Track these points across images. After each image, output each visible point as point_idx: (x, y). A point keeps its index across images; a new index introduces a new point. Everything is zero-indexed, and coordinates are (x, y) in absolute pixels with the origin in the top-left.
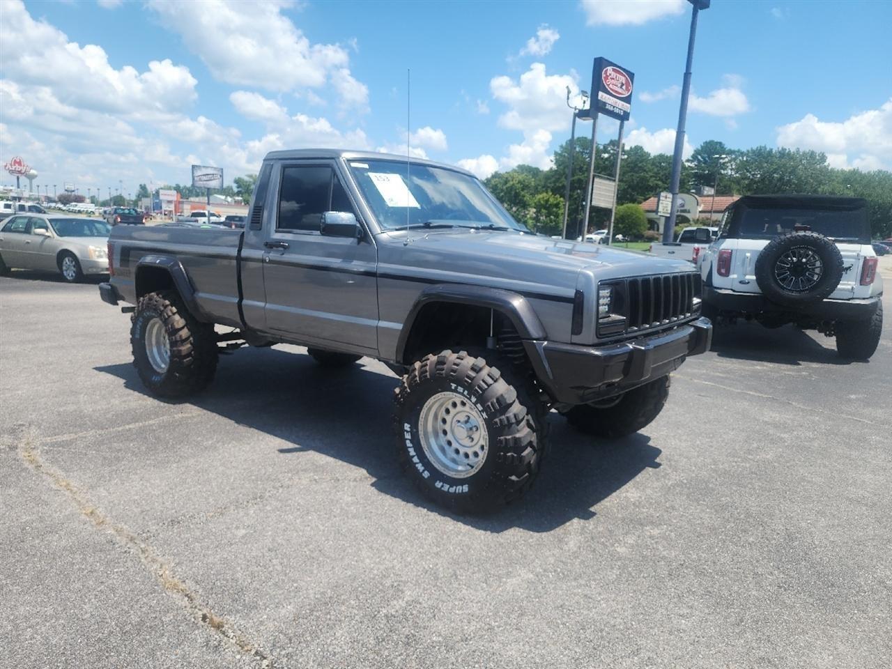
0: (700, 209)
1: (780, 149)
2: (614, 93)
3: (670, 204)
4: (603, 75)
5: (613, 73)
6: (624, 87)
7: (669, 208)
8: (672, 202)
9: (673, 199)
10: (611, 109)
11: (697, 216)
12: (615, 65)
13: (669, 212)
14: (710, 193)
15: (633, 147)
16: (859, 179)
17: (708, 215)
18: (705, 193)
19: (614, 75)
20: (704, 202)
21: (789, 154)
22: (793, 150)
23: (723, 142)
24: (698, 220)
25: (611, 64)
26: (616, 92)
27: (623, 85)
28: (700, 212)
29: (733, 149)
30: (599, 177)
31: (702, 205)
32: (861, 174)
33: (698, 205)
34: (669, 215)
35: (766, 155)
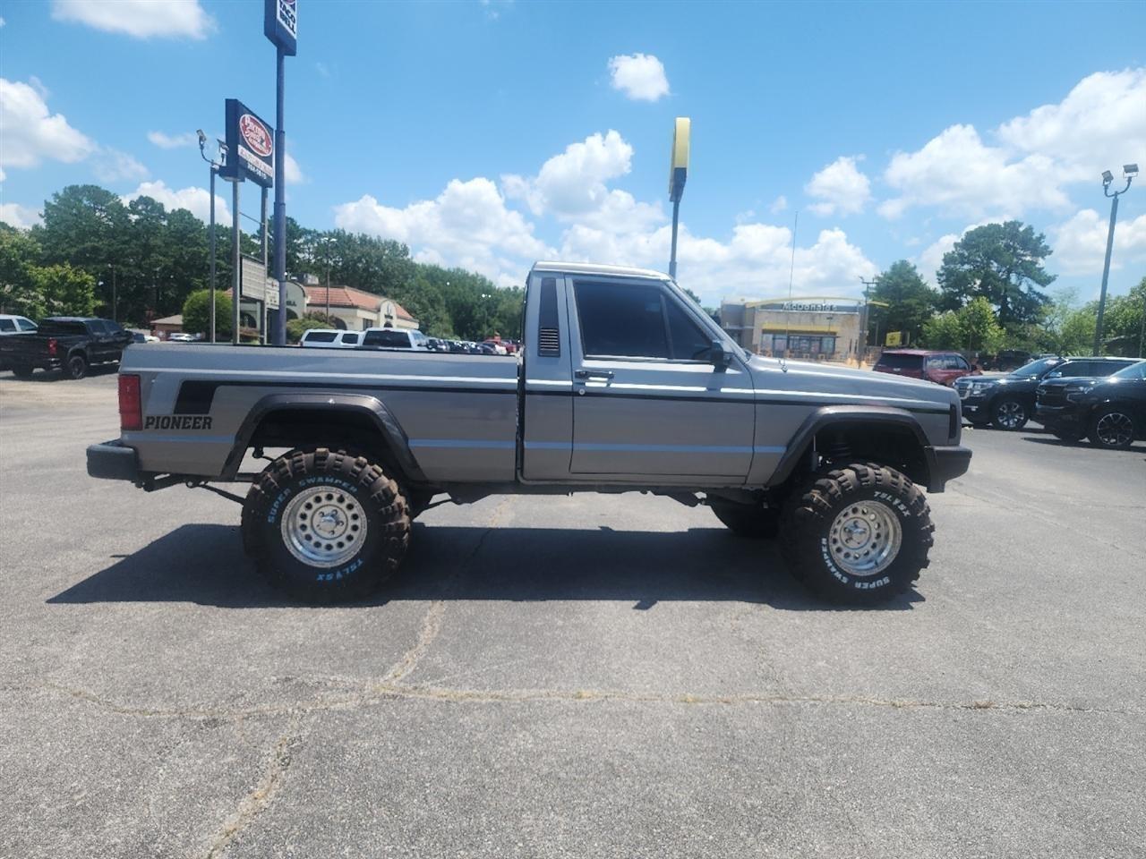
0: (307, 301)
1: (360, 235)
2: (255, 151)
3: (278, 293)
4: (241, 125)
5: (251, 124)
6: (264, 144)
7: (278, 299)
8: (280, 291)
9: (281, 288)
10: (253, 169)
11: (306, 310)
12: (253, 115)
13: (278, 303)
14: (314, 283)
15: (177, 210)
16: (440, 276)
17: (324, 310)
18: (309, 282)
19: (252, 126)
20: (312, 293)
21: (370, 241)
22: (374, 238)
23: (295, 219)
24: (310, 315)
25: (251, 113)
26: (258, 149)
27: (262, 141)
28: (308, 305)
29: (307, 228)
30: (247, 258)
31: (310, 297)
32: (441, 271)
33: (304, 296)
34: (277, 308)
35: (346, 241)
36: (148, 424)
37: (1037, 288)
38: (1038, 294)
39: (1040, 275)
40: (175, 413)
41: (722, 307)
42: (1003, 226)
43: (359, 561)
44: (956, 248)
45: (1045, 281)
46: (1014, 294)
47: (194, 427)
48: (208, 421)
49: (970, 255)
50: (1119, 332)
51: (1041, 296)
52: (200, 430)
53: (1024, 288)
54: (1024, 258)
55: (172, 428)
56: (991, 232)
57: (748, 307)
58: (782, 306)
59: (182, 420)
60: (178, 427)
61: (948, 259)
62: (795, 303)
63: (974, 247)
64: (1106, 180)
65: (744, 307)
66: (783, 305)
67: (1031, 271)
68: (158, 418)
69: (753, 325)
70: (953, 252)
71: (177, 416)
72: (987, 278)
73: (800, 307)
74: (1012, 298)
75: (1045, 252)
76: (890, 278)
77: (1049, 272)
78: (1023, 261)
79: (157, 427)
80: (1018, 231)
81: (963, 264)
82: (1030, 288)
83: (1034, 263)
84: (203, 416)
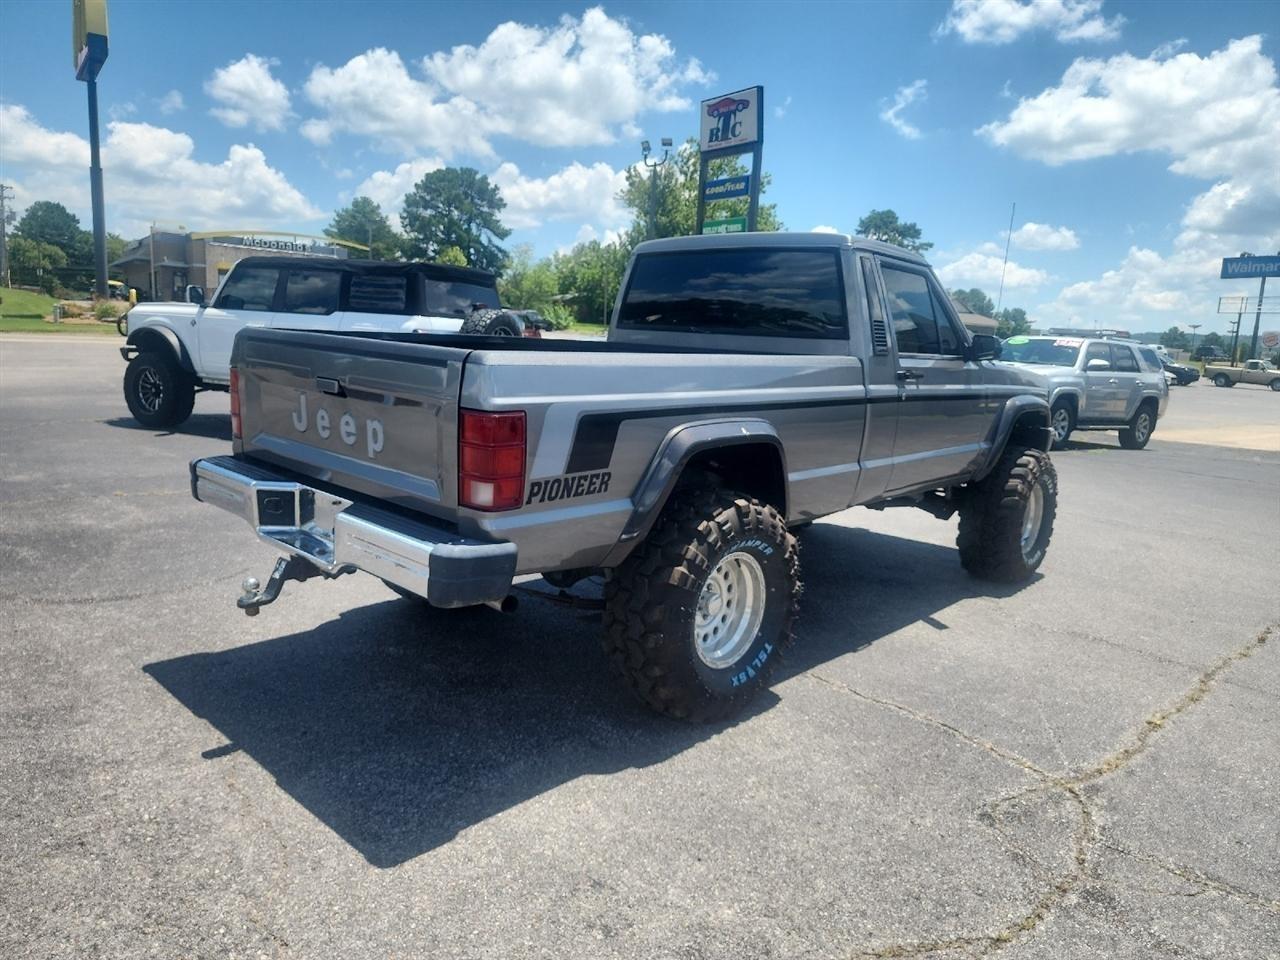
36: (532, 494)
37: (496, 241)
38: (497, 247)
39: (499, 227)
40: (567, 473)
41: (153, 235)
42: (459, 172)
43: (767, 646)
44: (417, 189)
45: (503, 234)
46: (478, 246)
47: (588, 492)
48: (606, 478)
49: (432, 199)
50: (578, 290)
51: (500, 250)
52: (596, 494)
53: (484, 240)
54: (481, 209)
55: (562, 497)
56: (450, 176)
57: (194, 237)
58: (241, 241)
59: (576, 482)
60: (569, 496)
61: (411, 201)
62: (258, 238)
63: (435, 190)
64: (644, 149)
65: (188, 237)
66: (242, 239)
67: (490, 224)
68: (547, 483)
69: (205, 263)
70: (415, 194)
71: (570, 476)
72: (452, 225)
73: (265, 243)
74: (475, 250)
75: (500, 204)
76: (354, 217)
77: (506, 225)
78: (482, 212)
79: (542, 500)
80: (474, 178)
81: (425, 208)
82: (490, 241)
83: (492, 215)
84: (601, 471)
